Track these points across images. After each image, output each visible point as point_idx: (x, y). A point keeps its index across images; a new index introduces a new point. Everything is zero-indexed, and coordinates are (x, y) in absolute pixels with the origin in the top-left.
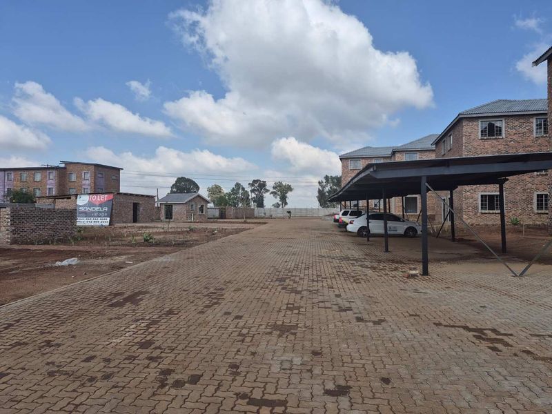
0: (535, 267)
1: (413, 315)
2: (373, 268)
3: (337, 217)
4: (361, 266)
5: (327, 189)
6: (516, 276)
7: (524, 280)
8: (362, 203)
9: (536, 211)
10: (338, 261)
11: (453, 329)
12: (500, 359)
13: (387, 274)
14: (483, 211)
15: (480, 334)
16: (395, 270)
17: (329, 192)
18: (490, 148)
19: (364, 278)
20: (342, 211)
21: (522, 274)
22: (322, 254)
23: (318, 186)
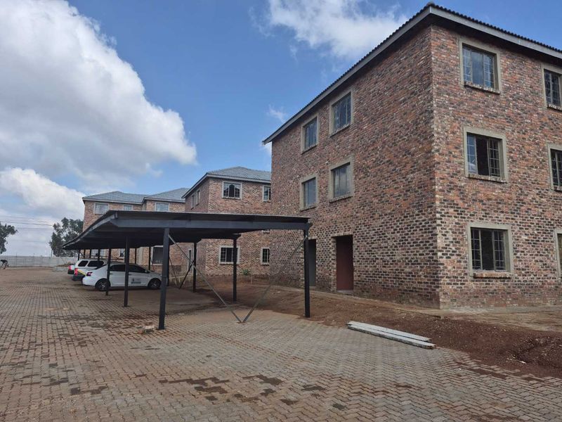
0: (256, 313)
1: (140, 376)
2: (106, 326)
3: (72, 268)
4: (92, 326)
5: (65, 234)
6: (241, 322)
7: (247, 326)
8: (104, 253)
9: (262, 263)
10: (63, 322)
11: (177, 384)
12: (215, 408)
13: (121, 332)
14: (222, 263)
15: (201, 385)
16: (130, 327)
17: (67, 238)
18: (230, 207)
19: (92, 339)
20: (80, 261)
21: (245, 321)
22: (44, 314)
23: (52, 231)
